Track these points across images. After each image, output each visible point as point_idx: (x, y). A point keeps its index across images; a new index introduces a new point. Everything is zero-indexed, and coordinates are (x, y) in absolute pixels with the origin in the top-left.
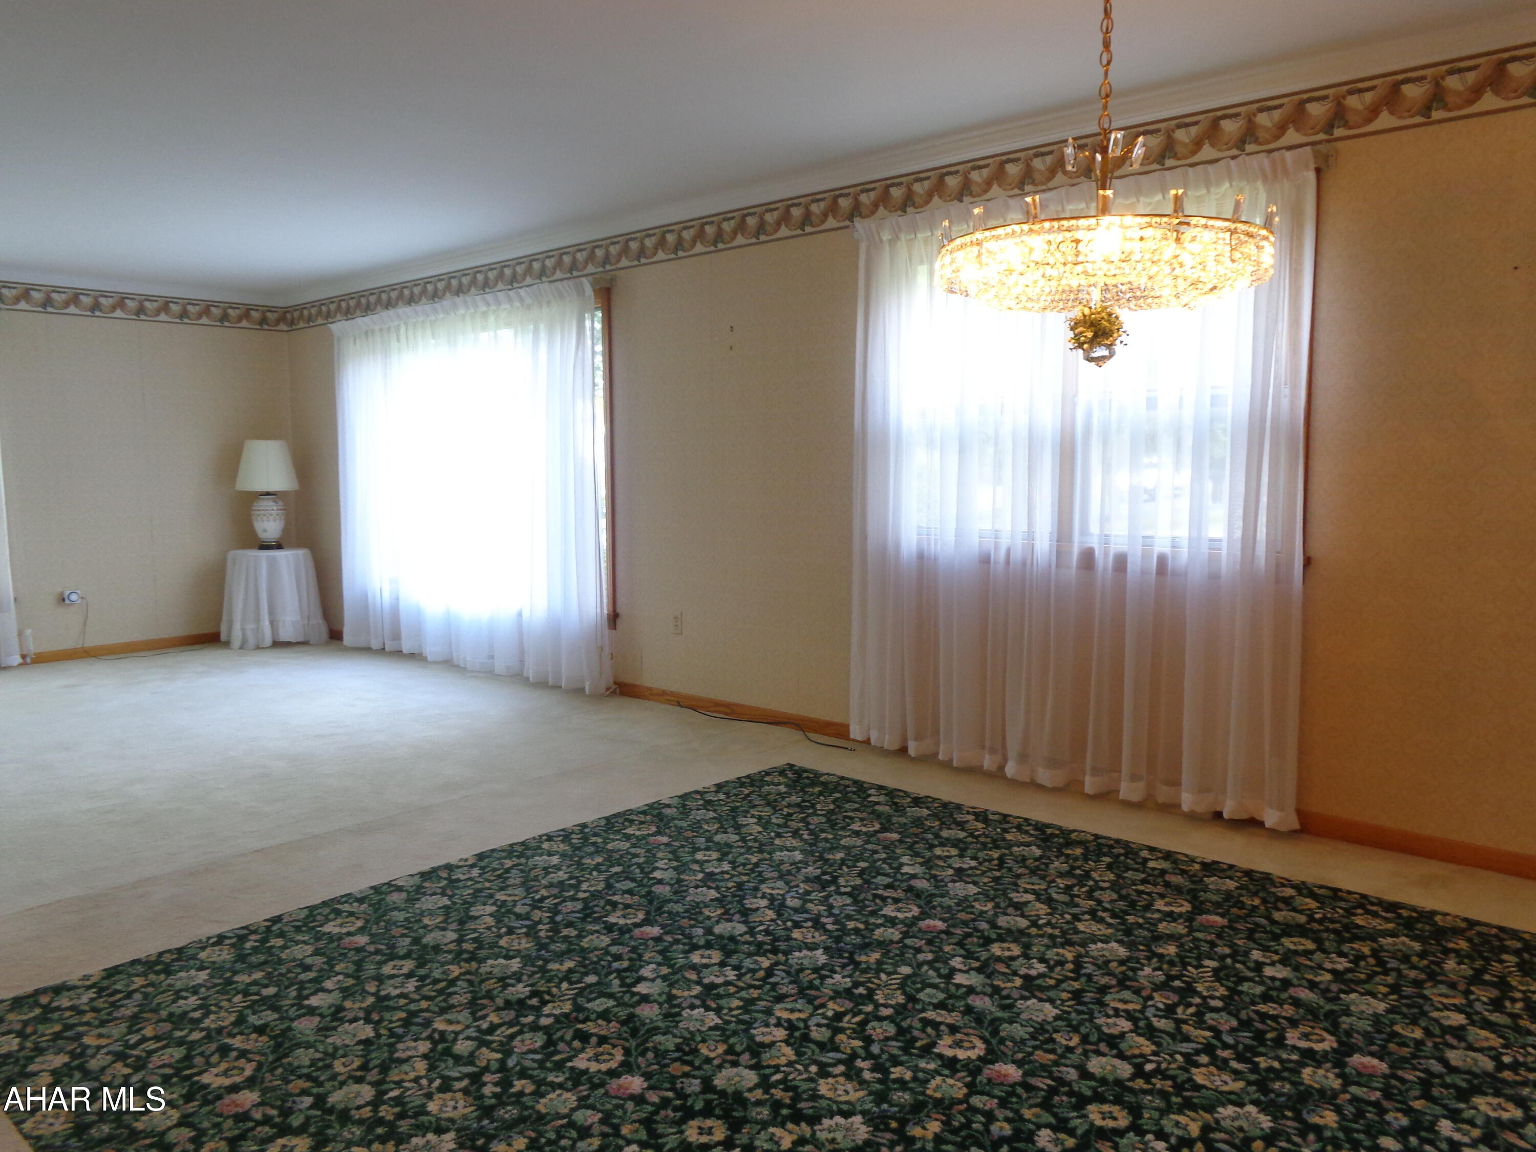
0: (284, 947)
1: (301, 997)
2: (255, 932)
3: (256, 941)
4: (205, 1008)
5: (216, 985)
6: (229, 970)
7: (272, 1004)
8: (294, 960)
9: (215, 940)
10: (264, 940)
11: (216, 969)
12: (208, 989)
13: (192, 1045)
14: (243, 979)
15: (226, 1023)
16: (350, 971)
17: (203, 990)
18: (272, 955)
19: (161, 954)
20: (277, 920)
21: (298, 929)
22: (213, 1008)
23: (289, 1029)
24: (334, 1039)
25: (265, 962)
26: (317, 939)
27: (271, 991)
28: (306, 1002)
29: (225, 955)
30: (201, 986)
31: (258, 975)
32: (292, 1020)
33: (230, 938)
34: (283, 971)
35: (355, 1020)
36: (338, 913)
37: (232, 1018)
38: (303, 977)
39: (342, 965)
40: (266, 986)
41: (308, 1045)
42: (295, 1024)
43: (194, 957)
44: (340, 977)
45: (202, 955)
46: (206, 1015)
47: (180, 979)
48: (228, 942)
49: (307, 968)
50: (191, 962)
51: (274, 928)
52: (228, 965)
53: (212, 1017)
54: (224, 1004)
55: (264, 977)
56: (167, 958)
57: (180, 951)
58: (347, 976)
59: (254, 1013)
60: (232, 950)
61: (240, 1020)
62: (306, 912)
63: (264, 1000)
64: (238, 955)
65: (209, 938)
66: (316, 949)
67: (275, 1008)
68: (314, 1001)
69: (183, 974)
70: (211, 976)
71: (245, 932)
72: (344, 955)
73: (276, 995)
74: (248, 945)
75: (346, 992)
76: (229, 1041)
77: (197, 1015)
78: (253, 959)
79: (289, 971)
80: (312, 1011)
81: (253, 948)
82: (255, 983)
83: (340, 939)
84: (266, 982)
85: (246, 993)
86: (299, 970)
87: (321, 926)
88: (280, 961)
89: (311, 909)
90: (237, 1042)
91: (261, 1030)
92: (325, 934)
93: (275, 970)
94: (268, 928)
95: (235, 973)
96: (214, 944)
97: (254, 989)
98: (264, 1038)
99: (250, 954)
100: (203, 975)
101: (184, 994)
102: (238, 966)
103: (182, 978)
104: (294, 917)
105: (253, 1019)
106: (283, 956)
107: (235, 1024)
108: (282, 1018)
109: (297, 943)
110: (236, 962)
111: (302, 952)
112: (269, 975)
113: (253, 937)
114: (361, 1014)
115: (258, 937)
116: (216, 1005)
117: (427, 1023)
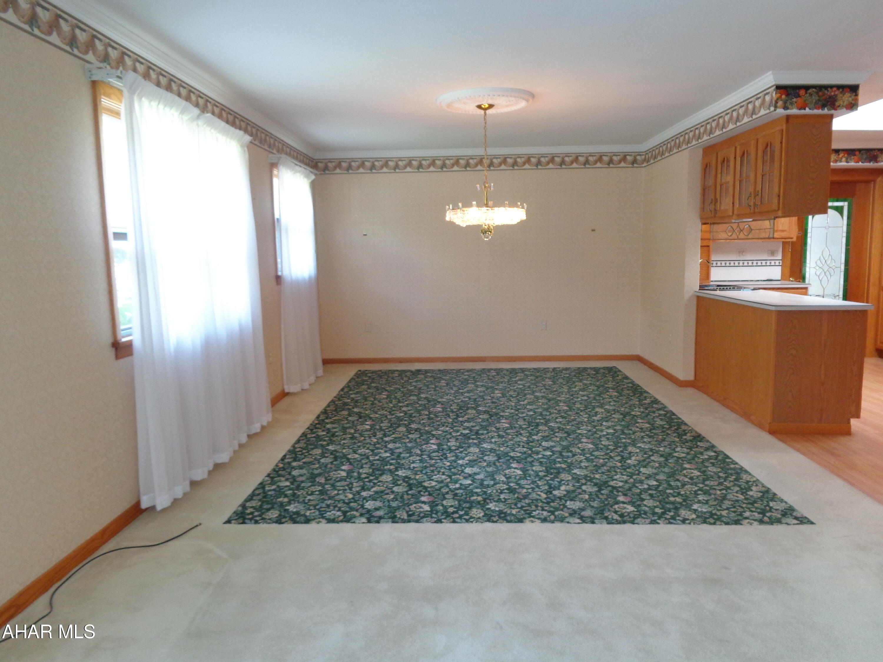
0: (655, 507)
1: (658, 486)
2: (666, 519)
3: (668, 514)
4: (696, 494)
5: (690, 501)
6: (683, 505)
7: (670, 487)
8: (654, 500)
9: (687, 522)
10: (664, 513)
11: (688, 507)
12: (694, 500)
13: (703, 483)
14: (679, 499)
15: (689, 486)
16: (635, 488)
17: (696, 501)
18: (662, 505)
19: (714, 524)
20: (653, 522)
21: (645, 513)
22: (693, 492)
23: (667, 478)
24: (654, 471)
25: (667, 503)
26: (639, 506)
27: (669, 491)
28: (658, 483)
29: (683, 513)
30: (696, 502)
31: (672, 499)
32: (665, 480)
33: (679, 520)
34: (661, 497)
35: (644, 474)
36: (622, 516)
37: (686, 487)
38: (654, 492)
39: (636, 491)
40: (670, 493)
41: (664, 472)
42: (665, 478)
43: (698, 517)
44: (640, 487)
45: (694, 516)
46: (696, 491)
47: (706, 508)
48: (681, 519)
49: (651, 496)
50: (700, 514)
51: (656, 518)
52: (684, 508)
53: (694, 490)
54: (689, 493)
55: (670, 497)
56: (712, 521)
57: (705, 522)
58: (637, 487)
59: (678, 486)
60: (680, 513)
61: (683, 485)
62: (636, 521)
63: (673, 489)
64: (678, 510)
65: (690, 523)
66: (642, 501)
67: (671, 485)
68: (655, 483)
69: (704, 510)
70: (691, 505)
71: (672, 521)
72: (633, 495)
73: (667, 489)
74: (672, 514)
75: (641, 482)
76: (689, 481)
77: (699, 492)
78: (671, 506)
79: (658, 496)
80: (657, 481)
81: (670, 511)
82: (674, 496)
83: (629, 502)
84: (670, 495)
85: (679, 494)
86: (654, 495)
87: (634, 511)
88: (660, 501)
89: (633, 523)
90: (686, 480)
91: (678, 480)
92: (634, 507)
93: (664, 499)
94: (659, 518)
95: (681, 503)
96: (688, 519)
97: (675, 494)
98: (677, 478)
99: (672, 509)
100: (695, 507)
101: (704, 502)
102: (679, 506)
103: (705, 509)
104: (643, 520)
105: (679, 484)
106: (658, 503)
107: (686, 485)
108: (669, 481)
109: (649, 507)
110: (680, 508)
111: (649, 503)
112: (668, 497)
113: (668, 517)
114: (641, 474)
115: (666, 516)
116: (691, 493)
117: (622, 466)
